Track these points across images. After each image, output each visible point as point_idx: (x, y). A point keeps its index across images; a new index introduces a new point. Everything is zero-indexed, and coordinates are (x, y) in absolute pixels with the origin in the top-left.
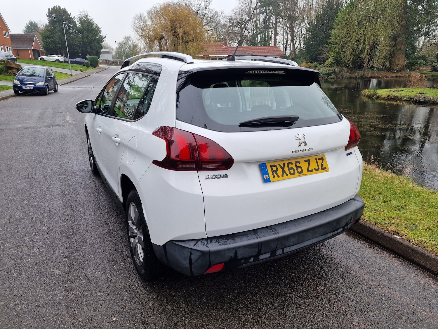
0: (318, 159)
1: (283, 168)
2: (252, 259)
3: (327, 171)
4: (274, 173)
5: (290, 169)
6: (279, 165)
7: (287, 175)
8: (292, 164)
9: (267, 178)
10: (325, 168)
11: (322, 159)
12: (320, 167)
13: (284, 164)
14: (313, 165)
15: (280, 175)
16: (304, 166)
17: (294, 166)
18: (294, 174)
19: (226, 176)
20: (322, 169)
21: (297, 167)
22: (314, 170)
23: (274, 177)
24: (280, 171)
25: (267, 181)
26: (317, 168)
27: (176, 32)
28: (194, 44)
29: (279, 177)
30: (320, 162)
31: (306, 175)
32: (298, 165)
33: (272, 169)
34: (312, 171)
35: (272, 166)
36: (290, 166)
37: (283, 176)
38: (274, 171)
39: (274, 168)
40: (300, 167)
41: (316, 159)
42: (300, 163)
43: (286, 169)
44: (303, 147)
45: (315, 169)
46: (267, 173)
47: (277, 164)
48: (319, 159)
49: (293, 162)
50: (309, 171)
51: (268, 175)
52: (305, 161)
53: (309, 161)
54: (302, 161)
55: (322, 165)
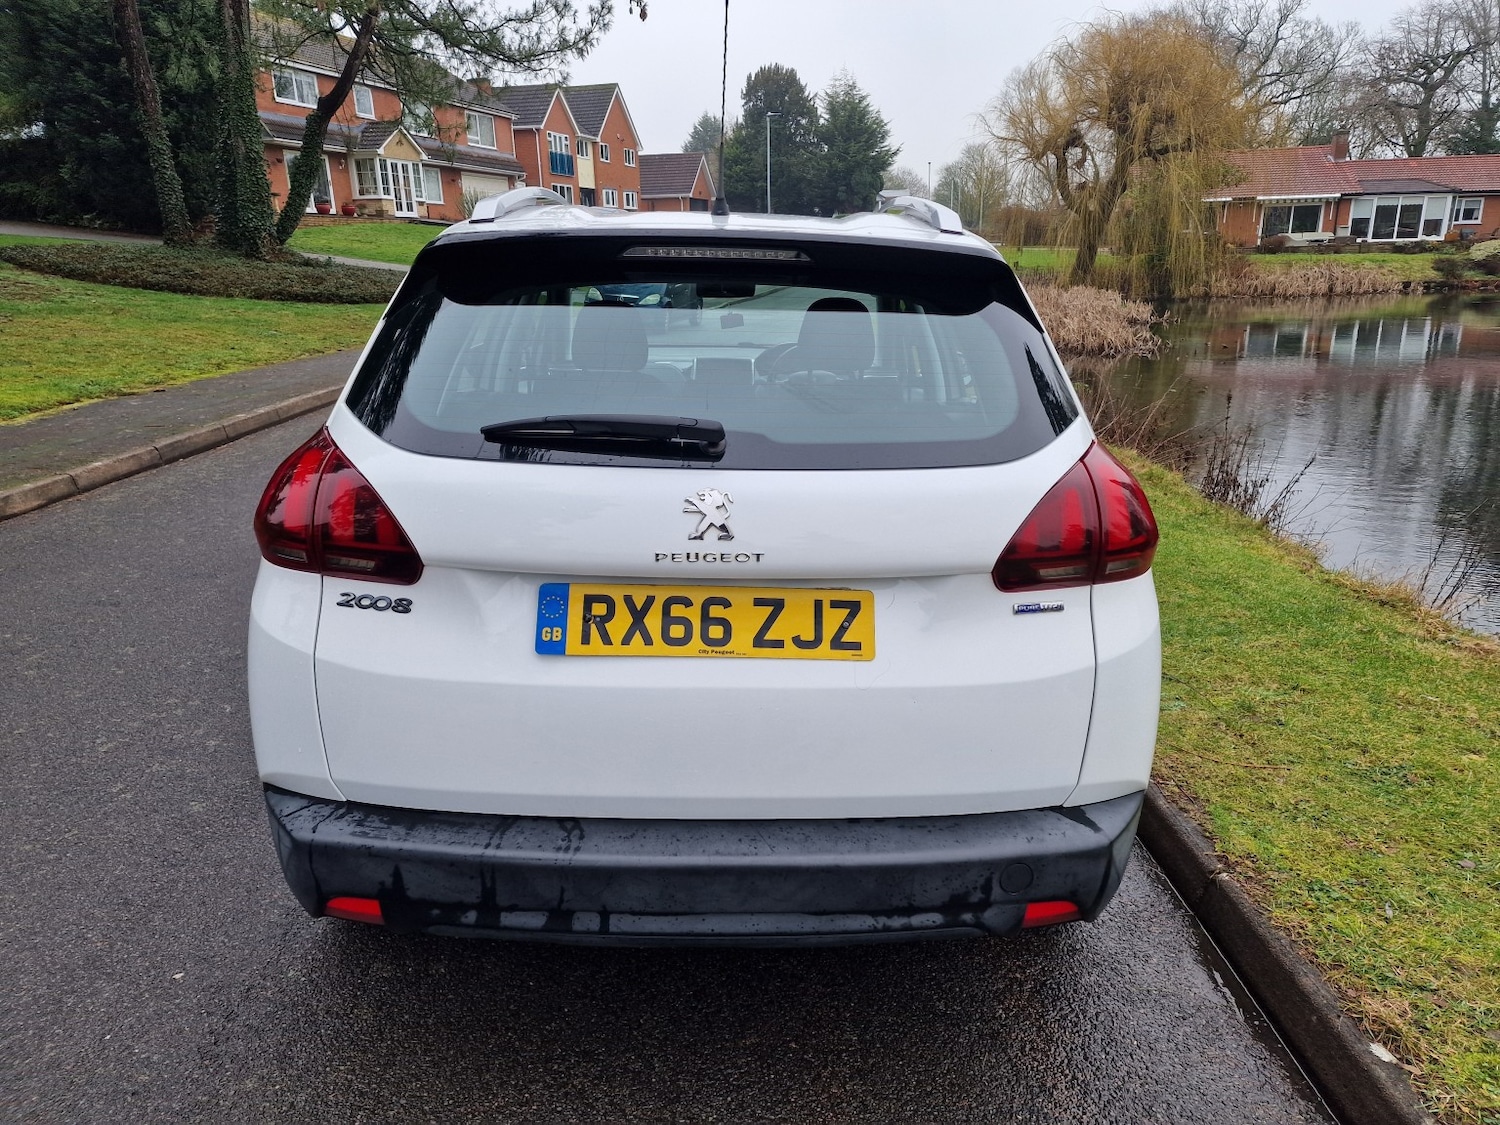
0: (826, 605)
1: (638, 616)
2: (471, 917)
3: (860, 658)
4: (593, 627)
5: (668, 620)
6: (628, 600)
7: (648, 641)
8: (688, 603)
9: (554, 639)
10: (856, 646)
11: (854, 608)
12: (829, 632)
13: (650, 601)
14: (795, 621)
15: (617, 635)
16: (746, 620)
17: (694, 615)
18: (683, 642)
19: (403, 606)
20: (837, 643)
21: (707, 620)
22: (789, 643)
23: (586, 640)
24: (622, 621)
25: (548, 648)
26: (809, 637)
27: (1126, 118)
28: (1191, 156)
29: (607, 640)
30: (834, 616)
31: (743, 656)
32: (716, 611)
33: (587, 608)
34: (778, 644)
35: (589, 601)
36: (677, 610)
37: (626, 641)
38: (595, 617)
39: (599, 609)
40: (724, 623)
41: (818, 605)
42: (726, 604)
43: (653, 621)
44: (712, 544)
45: (797, 641)
46: (562, 623)
47: (617, 595)
48: (835, 604)
49: (698, 597)
50: (759, 641)
51: (560, 630)
52: (759, 602)
53: (778, 606)
54: (741, 600)
55: (843, 629)
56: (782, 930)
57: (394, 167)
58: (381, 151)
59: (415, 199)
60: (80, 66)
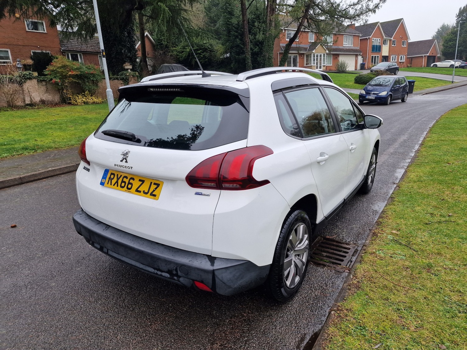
0: (153, 184)
1: (118, 179)
3: (154, 199)
4: (110, 180)
5: (123, 182)
6: (117, 175)
7: (118, 186)
8: (127, 178)
9: (104, 182)
10: (155, 195)
11: (158, 185)
12: (150, 192)
13: (121, 176)
14: (145, 187)
15: (113, 183)
16: (136, 184)
17: (127, 181)
18: (123, 187)
19: (88, 170)
20: (152, 194)
21: (129, 183)
22: (142, 192)
23: (108, 184)
24: (114, 181)
25: (102, 184)
26: (146, 191)
29: (111, 184)
30: (153, 187)
31: (132, 193)
32: (131, 181)
33: (110, 176)
34: (140, 192)
35: (112, 174)
36: (125, 180)
37: (114, 185)
38: (111, 178)
39: (112, 176)
40: (132, 184)
41: (151, 183)
42: (133, 179)
43: (120, 181)
44: (123, 163)
45: (144, 191)
46: (106, 178)
48: (155, 184)
49: (129, 177)
50: (137, 190)
51: (105, 180)
52: (140, 180)
53: (143, 181)
54: (137, 179)
55: (154, 191)
56: (136, 265)
57: (317, 56)
58: (314, 51)
59: (322, 65)
60: (238, 37)
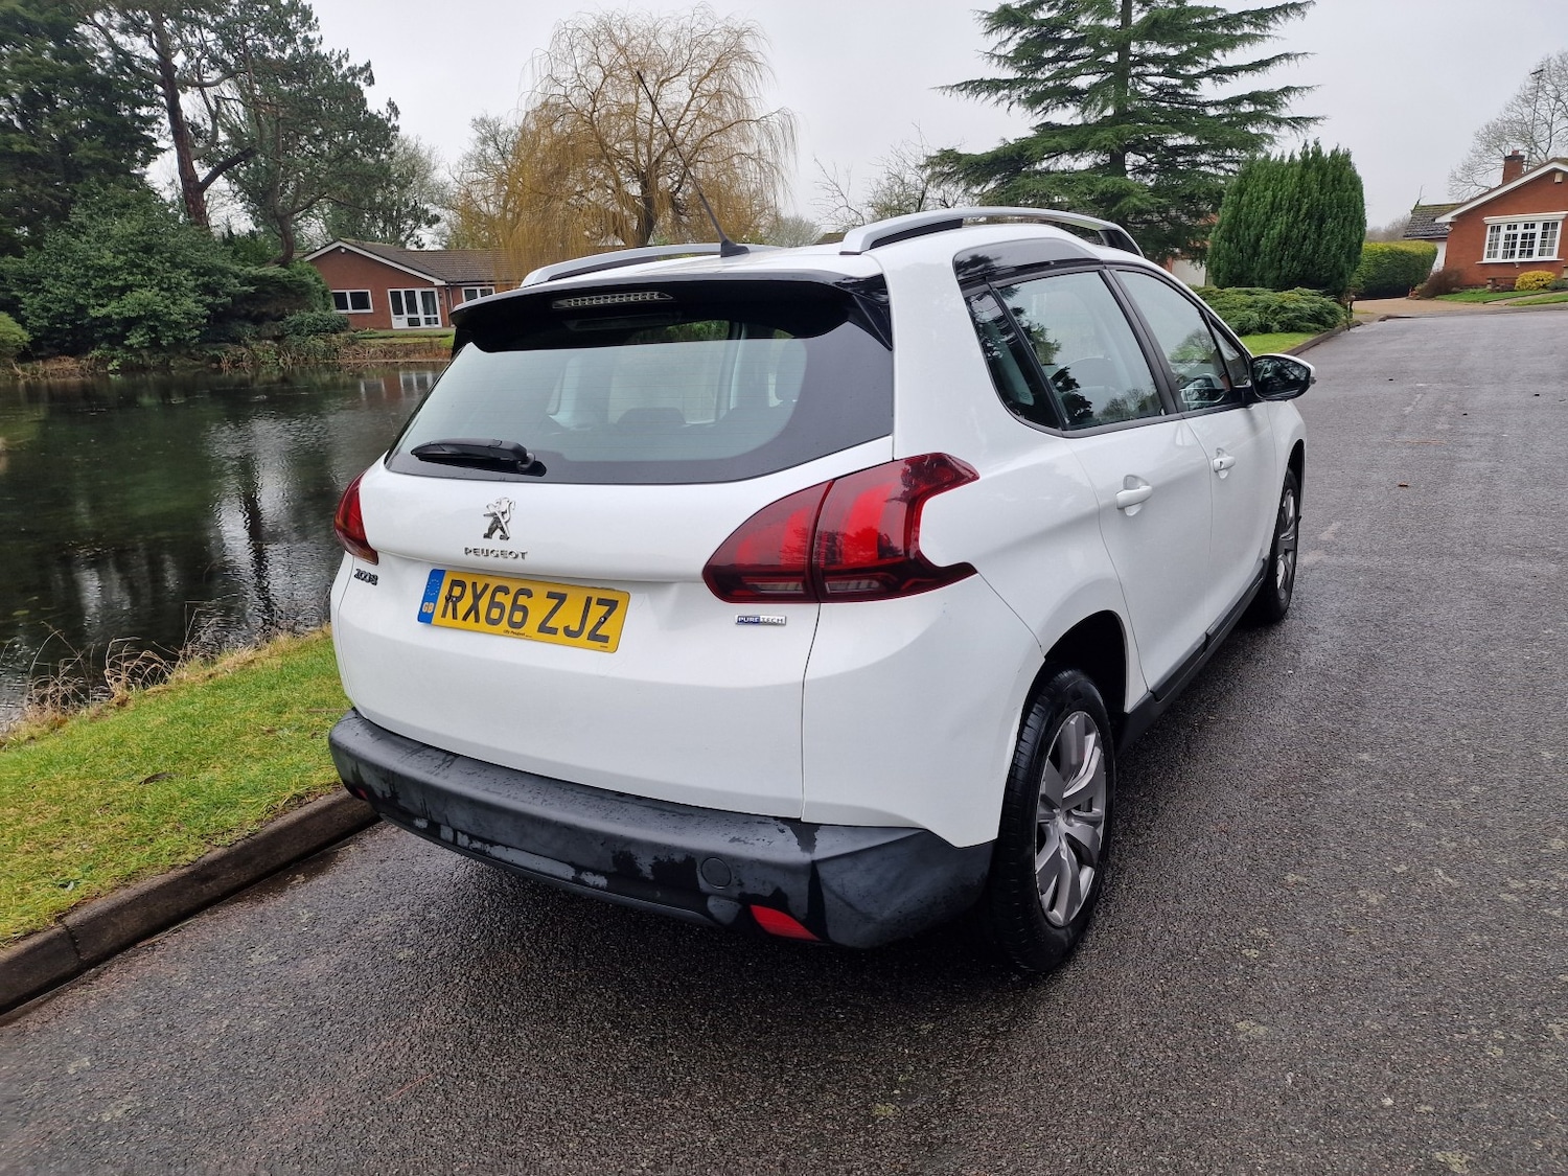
0: (594, 601)
1: (477, 597)
3: (604, 649)
4: (450, 604)
5: (493, 604)
6: (474, 586)
7: (477, 620)
8: (508, 592)
9: (429, 611)
10: (605, 639)
11: (612, 605)
12: (589, 627)
13: (486, 588)
14: (569, 615)
15: (461, 613)
16: (539, 607)
17: (507, 601)
18: (495, 622)
19: (373, 580)
20: (593, 636)
21: (515, 606)
22: (561, 632)
23: (444, 615)
24: (464, 606)
25: (425, 618)
26: (575, 628)
29: (455, 617)
30: (597, 612)
31: (529, 639)
32: (522, 600)
33: (451, 590)
34: (553, 631)
35: (455, 583)
37: (465, 618)
38: (453, 597)
39: (457, 591)
40: (524, 609)
41: (589, 600)
42: (529, 594)
43: (483, 604)
44: (492, 543)
45: (568, 632)
46: (435, 600)
47: (470, 581)
48: (601, 602)
49: (514, 587)
50: (543, 628)
51: (433, 604)
52: (551, 595)
53: (562, 598)
54: (540, 592)
55: (601, 623)
